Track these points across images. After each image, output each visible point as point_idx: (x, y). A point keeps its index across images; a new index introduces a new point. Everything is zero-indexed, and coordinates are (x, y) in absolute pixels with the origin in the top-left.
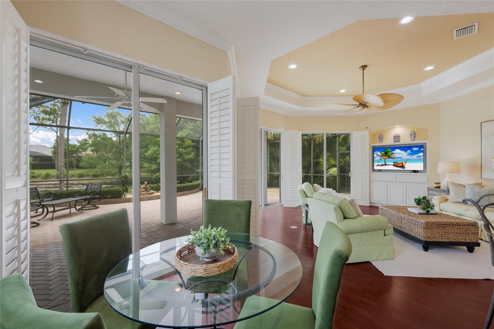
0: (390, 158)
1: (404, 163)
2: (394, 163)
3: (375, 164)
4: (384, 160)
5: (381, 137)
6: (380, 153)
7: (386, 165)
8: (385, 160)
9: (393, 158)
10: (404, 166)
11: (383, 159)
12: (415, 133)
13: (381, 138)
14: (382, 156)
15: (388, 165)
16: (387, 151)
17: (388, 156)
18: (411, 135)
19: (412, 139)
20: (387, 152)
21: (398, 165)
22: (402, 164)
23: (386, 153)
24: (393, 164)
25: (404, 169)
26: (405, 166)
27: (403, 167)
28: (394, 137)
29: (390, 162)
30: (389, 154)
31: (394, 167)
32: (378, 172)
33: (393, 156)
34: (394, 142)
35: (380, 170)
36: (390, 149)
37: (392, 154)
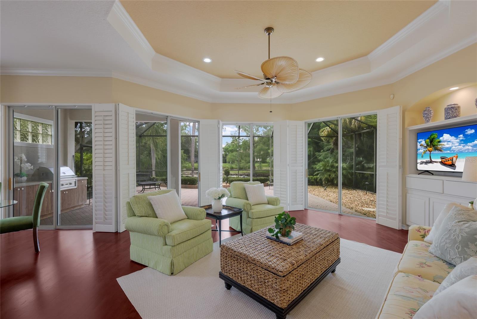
0: (436, 149)
1: (454, 159)
2: (442, 158)
3: (419, 161)
4: (429, 153)
6: (424, 142)
7: (431, 162)
8: (430, 153)
9: (440, 150)
10: (454, 165)
11: (428, 152)
13: (427, 114)
14: (426, 147)
15: (434, 162)
16: (432, 137)
17: (434, 146)
20: (433, 139)
21: (447, 163)
22: (452, 160)
23: (431, 141)
24: (441, 161)
25: (455, 169)
26: (456, 165)
27: (452, 165)
28: (445, 109)
30: (435, 143)
31: (441, 165)
32: (419, 174)
33: (440, 146)
34: (446, 119)
35: (427, 171)
36: (436, 134)
37: (439, 142)
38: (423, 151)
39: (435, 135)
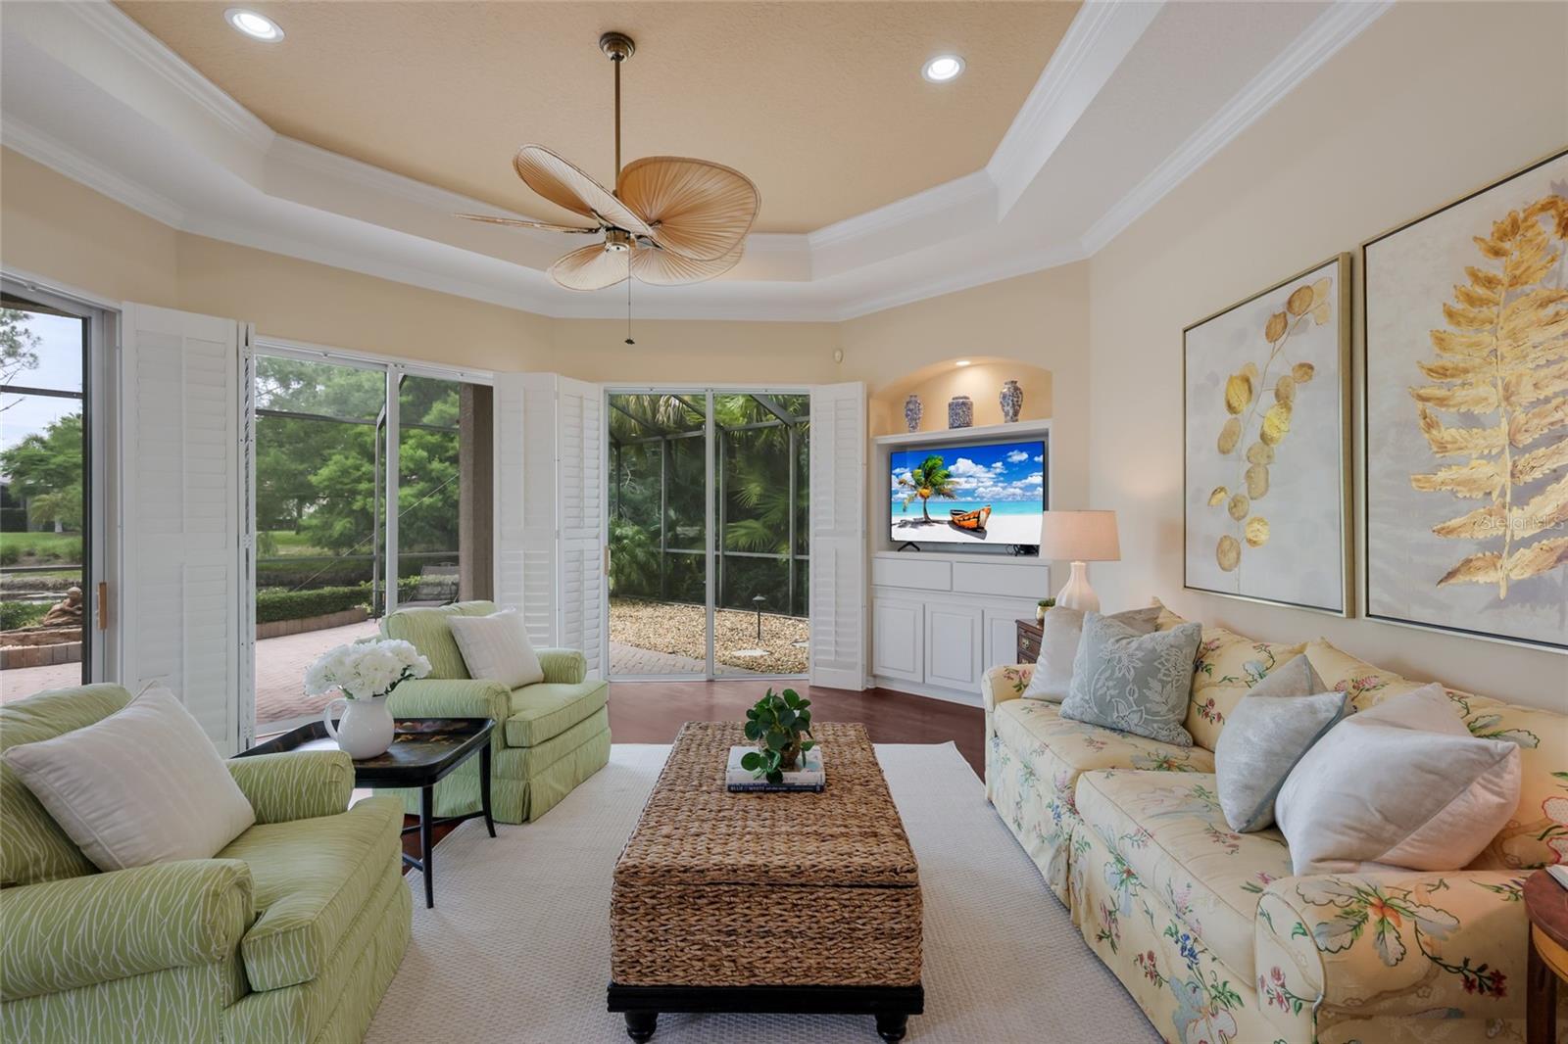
0: (939, 492)
1: (983, 516)
2: (954, 513)
3: (895, 519)
4: (923, 501)
5: (911, 406)
6: (910, 474)
7: (927, 522)
8: (925, 502)
9: (949, 495)
10: (983, 528)
11: (919, 498)
12: (1016, 389)
13: (912, 410)
14: (915, 487)
15: (934, 522)
16: (930, 464)
17: (934, 485)
18: (1004, 397)
19: (1007, 414)
20: (933, 468)
21: (965, 523)
22: (978, 517)
23: (928, 474)
24: (950, 518)
25: (983, 539)
26: (986, 528)
27: (979, 530)
28: (950, 405)
29: (941, 511)
30: (939, 479)
31: (951, 529)
32: (899, 550)
33: (949, 487)
34: (952, 427)
35: (910, 543)
36: (940, 457)
37: (948, 476)
38: (905, 496)
39: (938, 461)
